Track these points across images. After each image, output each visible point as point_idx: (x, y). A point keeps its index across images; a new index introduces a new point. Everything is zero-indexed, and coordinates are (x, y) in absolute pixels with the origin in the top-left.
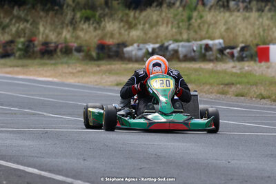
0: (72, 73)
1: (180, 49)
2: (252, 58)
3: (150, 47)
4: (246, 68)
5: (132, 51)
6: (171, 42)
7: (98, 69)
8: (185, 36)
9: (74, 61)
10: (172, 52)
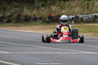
0: (39, 29)
1: (84, 18)
3: (71, 17)
6: (80, 15)
7: (50, 27)
9: (39, 24)
10: (80, 19)
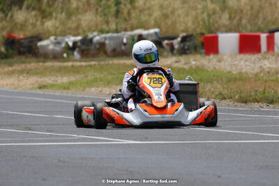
1: (107, 42)
2: (195, 50)
3: (70, 40)
4: (193, 63)
5: (48, 45)
6: (95, 33)
8: (113, 26)
10: (98, 46)
